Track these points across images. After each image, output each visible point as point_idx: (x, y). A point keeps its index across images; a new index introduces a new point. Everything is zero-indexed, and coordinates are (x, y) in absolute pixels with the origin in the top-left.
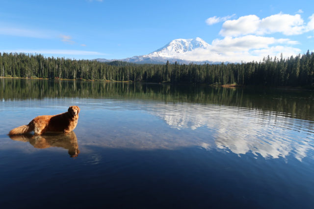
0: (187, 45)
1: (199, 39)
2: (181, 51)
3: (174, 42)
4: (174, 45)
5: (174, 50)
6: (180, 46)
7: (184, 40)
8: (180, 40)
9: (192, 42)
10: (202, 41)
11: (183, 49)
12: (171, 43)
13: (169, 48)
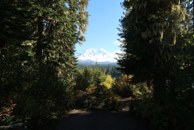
0: (95, 52)
1: (102, 49)
2: (92, 56)
3: (87, 50)
4: (87, 52)
5: (88, 55)
6: (91, 53)
7: (94, 50)
8: (91, 49)
9: (98, 51)
10: (104, 50)
11: (93, 55)
12: (86, 51)
13: (85, 54)
